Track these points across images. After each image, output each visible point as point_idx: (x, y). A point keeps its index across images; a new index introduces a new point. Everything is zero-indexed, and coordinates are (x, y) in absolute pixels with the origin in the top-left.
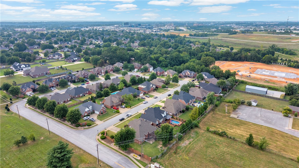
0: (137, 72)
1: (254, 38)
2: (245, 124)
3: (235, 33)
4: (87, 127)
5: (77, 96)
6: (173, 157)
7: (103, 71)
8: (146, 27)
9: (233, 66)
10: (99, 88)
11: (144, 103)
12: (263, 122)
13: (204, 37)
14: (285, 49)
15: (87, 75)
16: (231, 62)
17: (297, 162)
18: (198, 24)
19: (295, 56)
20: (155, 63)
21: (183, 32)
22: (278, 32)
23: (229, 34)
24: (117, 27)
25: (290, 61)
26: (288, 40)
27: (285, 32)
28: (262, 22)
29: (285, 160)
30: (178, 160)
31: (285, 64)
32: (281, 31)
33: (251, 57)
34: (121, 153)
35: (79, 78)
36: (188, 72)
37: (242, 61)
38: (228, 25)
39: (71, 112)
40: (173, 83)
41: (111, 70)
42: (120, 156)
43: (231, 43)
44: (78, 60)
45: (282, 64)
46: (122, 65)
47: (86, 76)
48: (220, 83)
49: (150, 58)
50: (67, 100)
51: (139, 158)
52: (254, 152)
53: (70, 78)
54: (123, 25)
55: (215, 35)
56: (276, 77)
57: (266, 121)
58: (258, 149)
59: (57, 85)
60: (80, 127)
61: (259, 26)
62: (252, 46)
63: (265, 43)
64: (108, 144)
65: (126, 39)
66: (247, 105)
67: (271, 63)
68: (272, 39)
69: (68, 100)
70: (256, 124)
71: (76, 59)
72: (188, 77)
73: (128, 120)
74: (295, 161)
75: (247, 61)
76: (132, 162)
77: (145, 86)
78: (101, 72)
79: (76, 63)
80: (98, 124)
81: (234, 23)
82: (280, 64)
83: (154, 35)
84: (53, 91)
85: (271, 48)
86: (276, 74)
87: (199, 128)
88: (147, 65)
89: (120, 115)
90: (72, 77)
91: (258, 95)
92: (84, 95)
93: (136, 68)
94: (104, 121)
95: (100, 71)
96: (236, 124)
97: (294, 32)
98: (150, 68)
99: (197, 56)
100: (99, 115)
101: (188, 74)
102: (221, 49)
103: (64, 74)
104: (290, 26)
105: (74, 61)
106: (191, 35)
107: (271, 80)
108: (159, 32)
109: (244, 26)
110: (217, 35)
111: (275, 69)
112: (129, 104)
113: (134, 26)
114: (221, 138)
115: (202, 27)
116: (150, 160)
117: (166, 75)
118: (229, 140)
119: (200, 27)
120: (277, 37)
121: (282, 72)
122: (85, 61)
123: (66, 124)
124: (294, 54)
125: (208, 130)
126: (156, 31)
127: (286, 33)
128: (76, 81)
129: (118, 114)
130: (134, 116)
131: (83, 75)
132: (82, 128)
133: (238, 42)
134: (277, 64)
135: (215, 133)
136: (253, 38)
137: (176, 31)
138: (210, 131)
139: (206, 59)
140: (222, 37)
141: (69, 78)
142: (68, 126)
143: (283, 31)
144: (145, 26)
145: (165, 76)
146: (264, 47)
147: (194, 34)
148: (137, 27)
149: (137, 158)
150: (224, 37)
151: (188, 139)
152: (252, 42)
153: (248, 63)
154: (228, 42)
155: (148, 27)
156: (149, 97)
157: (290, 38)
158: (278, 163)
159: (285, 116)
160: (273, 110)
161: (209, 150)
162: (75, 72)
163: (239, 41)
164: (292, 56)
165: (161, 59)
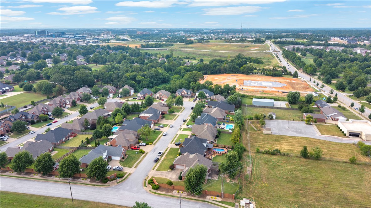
0: (113, 97)
1: (215, 48)
2: (282, 138)
3: (191, 42)
4: (119, 180)
5: (59, 142)
6: (251, 188)
7: (68, 102)
8: (75, 37)
9: (217, 80)
10: (83, 126)
11: (164, 136)
12: (295, 133)
13: (158, 48)
14: (252, 58)
15: (47, 109)
16: (211, 75)
17: (350, 163)
18: (142, 32)
19: (263, 64)
20: (134, 84)
21: (129, 42)
22: (234, 40)
23: (185, 44)
24: (28, 37)
25: (263, 70)
26: (247, 49)
27: (240, 40)
28: (208, 29)
29: (341, 164)
30: (258, 189)
31: (261, 74)
32: (236, 39)
33: (230, 68)
34: (195, 200)
35: (39, 116)
36: (184, 91)
37: (222, 74)
38: (176, 33)
39: (94, 163)
40: (177, 106)
41: (78, 100)
42: (197, 203)
43: (194, 54)
44: (10, 90)
45: (259, 74)
46: (90, 91)
47: (46, 112)
48: (232, 99)
49: (126, 77)
50: (49, 150)
51: (220, 199)
52: (313, 163)
53: (24, 117)
54: (37, 34)
55: (169, 45)
56: (265, 87)
57: (297, 132)
58: (313, 159)
59: (8, 131)
60: (109, 182)
61: (209, 34)
62: (217, 56)
63: (228, 53)
64: (169, 194)
65: (60, 54)
66: (268, 119)
67: (249, 73)
68: (232, 48)
69: (51, 150)
70: (291, 136)
71: (7, 88)
72: (185, 97)
73: (164, 160)
74: (349, 163)
75: (226, 73)
76: (216, 206)
77: (151, 114)
78: (66, 104)
79: (10, 95)
80: (131, 173)
81: (181, 31)
82: (257, 73)
83: (96, 47)
84: (7, 142)
85: (237, 57)
86: (264, 84)
87: (247, 151)
88: (126, 87)
89: (148, 155)
90: (26, 116)
91: (267, 107)
92: (69, 139)
93: (111, 93)
94: (135, 167)
95: (63, 102)
96: (275, 140)
97: (248, 40)
98: (131, 91)
99: (175, 72)
100: (120, 161)
101: (185, 94)
102: (188, 61)
103: (5, 114)
104: (238, 34)
105: (4, 92)
106: (142, 46)
107: (264, 91)
108: (97, 43)
109: (193, 34)
110: (172, 45)
111: (258, 79)
112: (147, 139)
113: (55, 35)
114: (275, 157)
115: (149, 35)
116: (234, 198)
117: (158, 97)
118: (284, 158)
119: (146, 35)
120: (236, 46)
121: (267, 81)
122: (25, 90)
123: (83, 183)
124: (261, 62)
125: (258, 152)
126: (93, 42)
127: (242, 41)
128: (35, 121)
129: (144, 155)
130: (168, 153)
131: (41, 111)
132: (113, 183)
133: (200, 53)
134: (254, 73)
135: (267, 153)
136: (213, 48)
137: (120, 42)
138: (261, 153)
139: (194, 75)
140: (180, 47)
141: (21, 118)
142: (88, 184)
143: (239, 39)
144: (72, 35)
145: (156, 99)
146: (231, 57)
147: (146, 45)
148: (59, 36)
149: (218, 200)
150: (182, 48)
151: (248, 166)
152: (215, 52)
153: (230, 75)
154: (190, 53)
155: (78, 37)
156: (163, 127)
157: (248, 47)
158: (339, 168)
159: (307, 124)
160: (294, 120)
161: (276, 171)
162: (22, 108)
163: (201, 51)
164: (260, 64)
165: (139, 77)
